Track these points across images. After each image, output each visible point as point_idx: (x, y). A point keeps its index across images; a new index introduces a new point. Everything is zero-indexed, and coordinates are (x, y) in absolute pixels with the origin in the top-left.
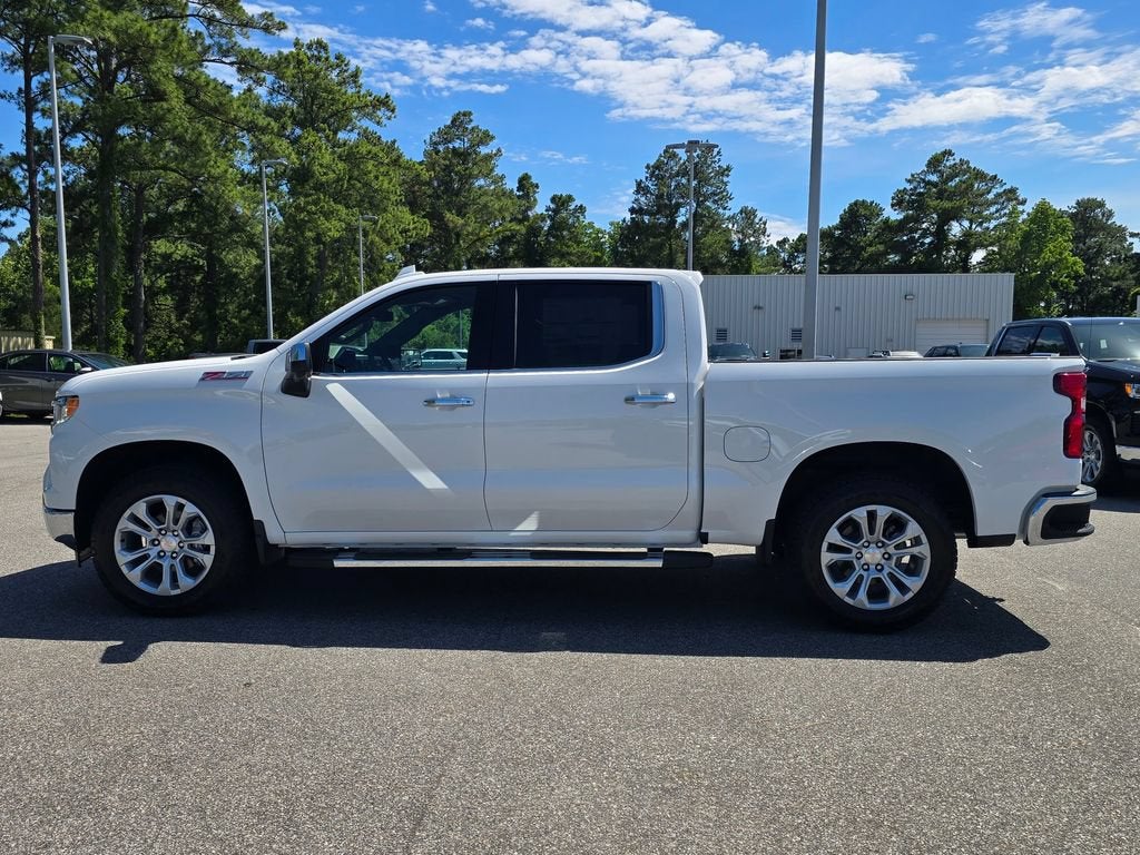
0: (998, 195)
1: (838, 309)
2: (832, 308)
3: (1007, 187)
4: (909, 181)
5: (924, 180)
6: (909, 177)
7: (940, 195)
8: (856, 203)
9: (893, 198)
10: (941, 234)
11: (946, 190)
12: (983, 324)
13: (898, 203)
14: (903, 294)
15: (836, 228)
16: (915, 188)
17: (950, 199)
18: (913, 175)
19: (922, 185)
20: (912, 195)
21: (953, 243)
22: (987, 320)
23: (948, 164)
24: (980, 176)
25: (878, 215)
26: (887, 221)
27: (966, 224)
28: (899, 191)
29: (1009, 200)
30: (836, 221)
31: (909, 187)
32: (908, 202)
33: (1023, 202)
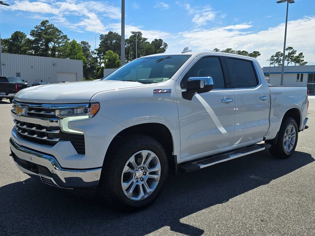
0: (62, 37)
1: (32, 67)
2: (30, 67)
3: (64, 35)
4: (35, 28)
5: (40, 28)
6: (35, 27)
7: (46, 34)
8: (17, 32)
9: (31, 32)
10: (47, 46)
11: (47, 33)
12: (75, 75)
13: (32, 34)
14: (53, 64)
15: (11, 39)
16: (37, 30)
17: (49, 35)
18: (36, 26)
19: (40, 30)
20: (36, 32)
21: (50, 49)
22: (76, 74)
23: (47, 25)
24: (57, 30)
25: (25, 37)
26: (28, 39)
27: (53, 43)
28: (32, 30)
29: (65, 38)
30: (10, 37)
31: (36, 30)
32: (36, 34)
33: (69, 40)
